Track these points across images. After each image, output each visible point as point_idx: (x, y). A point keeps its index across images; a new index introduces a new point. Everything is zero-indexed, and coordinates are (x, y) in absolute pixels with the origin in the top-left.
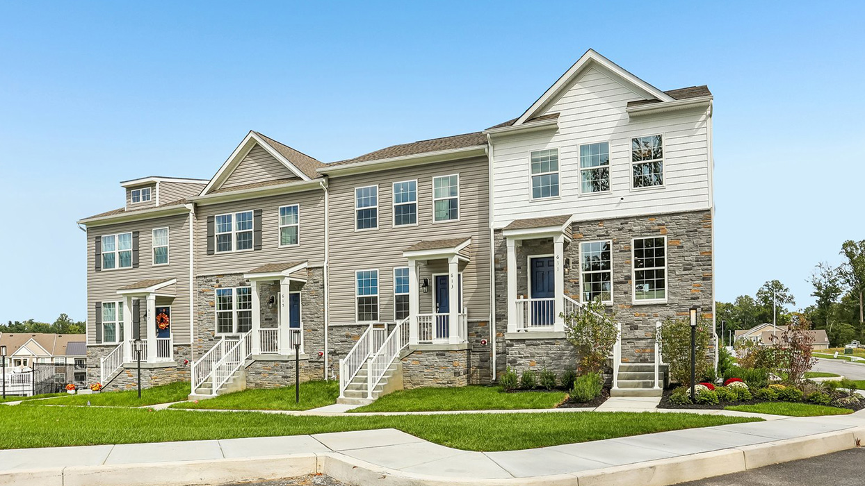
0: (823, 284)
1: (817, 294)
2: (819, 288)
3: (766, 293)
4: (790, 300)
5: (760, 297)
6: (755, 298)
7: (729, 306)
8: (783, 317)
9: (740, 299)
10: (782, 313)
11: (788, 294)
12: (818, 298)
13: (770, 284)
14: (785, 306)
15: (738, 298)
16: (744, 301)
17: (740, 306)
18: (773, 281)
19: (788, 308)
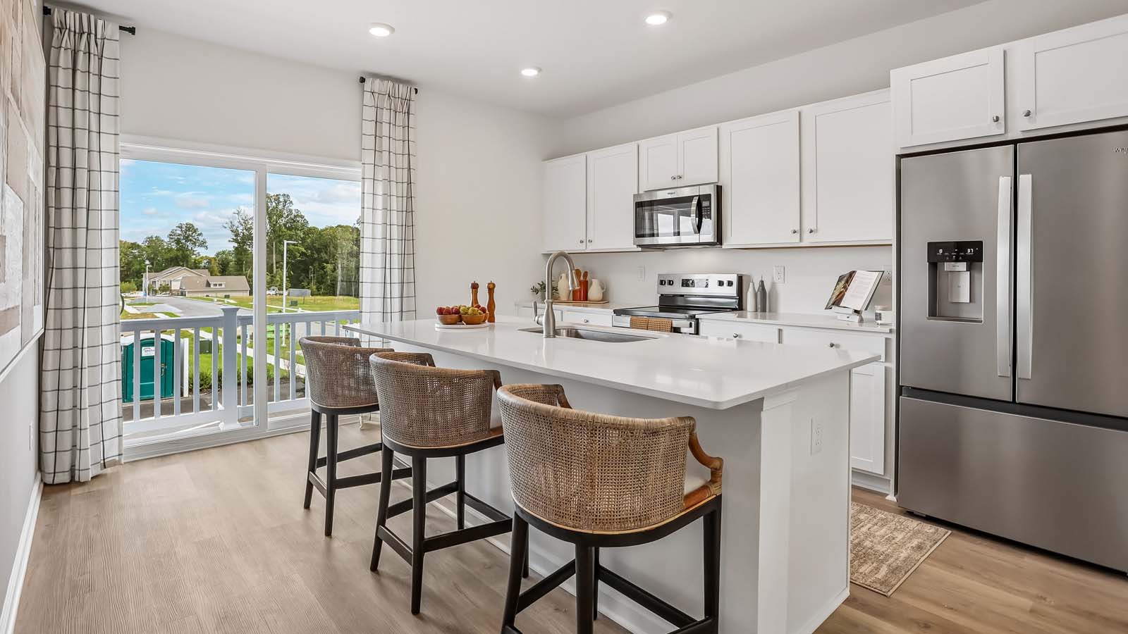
0: (240, 231)
1: (236, 241)
2: (236, 235)
3: (179, 235)
4: (203, 244)
5: (172, 238)
6: (167, 240)
7: (134, 246)
8: (195, 260)
9: (150, 240)
10: (194, 256)
11: (201, 238)
12: (236, 245)
13: (184, 226)
14: (198, 250)
15: (149, 238)
16: (153, 242)
17: (148, 247)
18: (187, 224)
19: (201, 252)
